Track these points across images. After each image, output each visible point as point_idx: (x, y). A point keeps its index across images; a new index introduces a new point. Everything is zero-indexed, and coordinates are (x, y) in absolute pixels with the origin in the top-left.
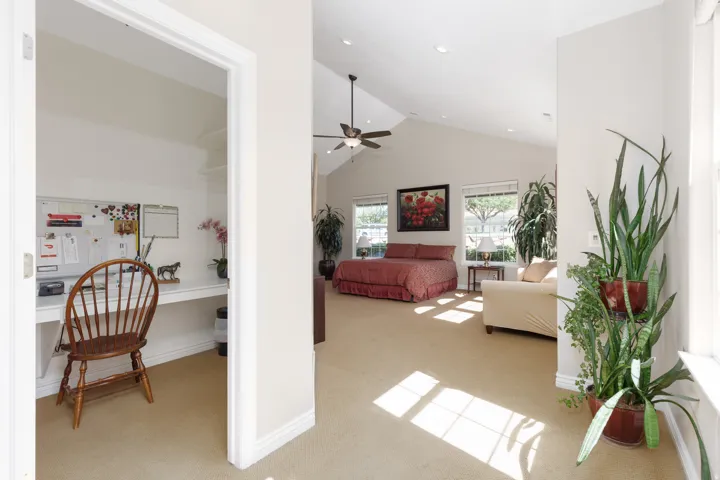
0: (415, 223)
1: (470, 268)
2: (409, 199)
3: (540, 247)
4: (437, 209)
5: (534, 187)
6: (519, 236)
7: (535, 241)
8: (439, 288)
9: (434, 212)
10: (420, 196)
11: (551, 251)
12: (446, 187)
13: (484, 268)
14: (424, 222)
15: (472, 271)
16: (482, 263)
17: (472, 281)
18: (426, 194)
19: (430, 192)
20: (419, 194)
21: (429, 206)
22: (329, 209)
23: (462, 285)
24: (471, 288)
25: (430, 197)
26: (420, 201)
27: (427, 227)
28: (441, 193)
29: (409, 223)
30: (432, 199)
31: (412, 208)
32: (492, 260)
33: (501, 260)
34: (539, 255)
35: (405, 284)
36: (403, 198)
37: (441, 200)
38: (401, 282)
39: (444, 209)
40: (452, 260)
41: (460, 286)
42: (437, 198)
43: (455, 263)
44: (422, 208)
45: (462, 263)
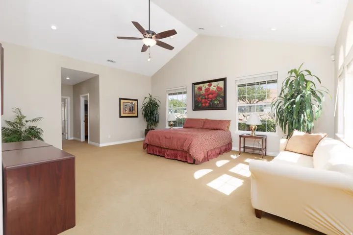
0: (204, 105)
1: (241, 136)
2: (200, 89)
3: (299, 121)
4: (218, 95)
5: (294, 74)
6: (280, 113)
7: (295, 117)
8: (218, 151)
9: (216, 97)
10: (207, 87)
11: (309, 125)
12: (224, 80)
13: (252, 137)
14: (210, 104)
15: (242, 138)
16: (250, 132)
17: (242, 146)
18: (210, 85)
19: (214, 84)
20: (206, 85)
21: (213, 93)
22: (151, 96)
23: (235, 147)
24: (242, 150)
25: (214, 87)
26: (207, 90)
27: (212, 107)
28: (221, 84)
29: (200, 105)
30: (215, 89)
31: (202, 95)
32: (257, 130)
33: (264, 131)
34: (298, 129)
35: (188, 150)
36: (196, 89)
37: (221, 89)
38: (186, 149)
39: (222, 95)
40: (228, 131)
41: (234, 148)
42: (218, 87)
43: (230, 132)
44: (208, 95)
45: (235, 132)
